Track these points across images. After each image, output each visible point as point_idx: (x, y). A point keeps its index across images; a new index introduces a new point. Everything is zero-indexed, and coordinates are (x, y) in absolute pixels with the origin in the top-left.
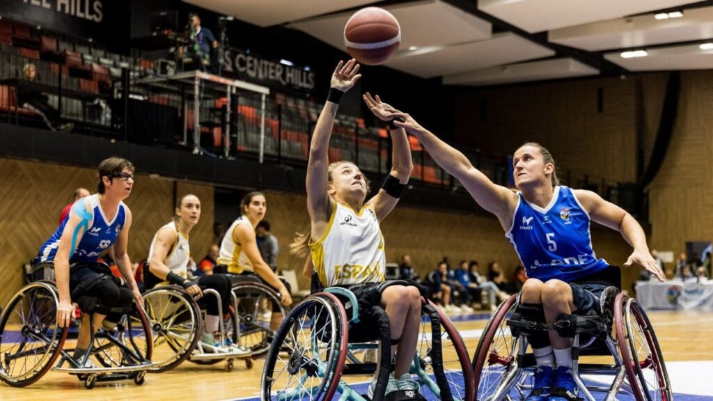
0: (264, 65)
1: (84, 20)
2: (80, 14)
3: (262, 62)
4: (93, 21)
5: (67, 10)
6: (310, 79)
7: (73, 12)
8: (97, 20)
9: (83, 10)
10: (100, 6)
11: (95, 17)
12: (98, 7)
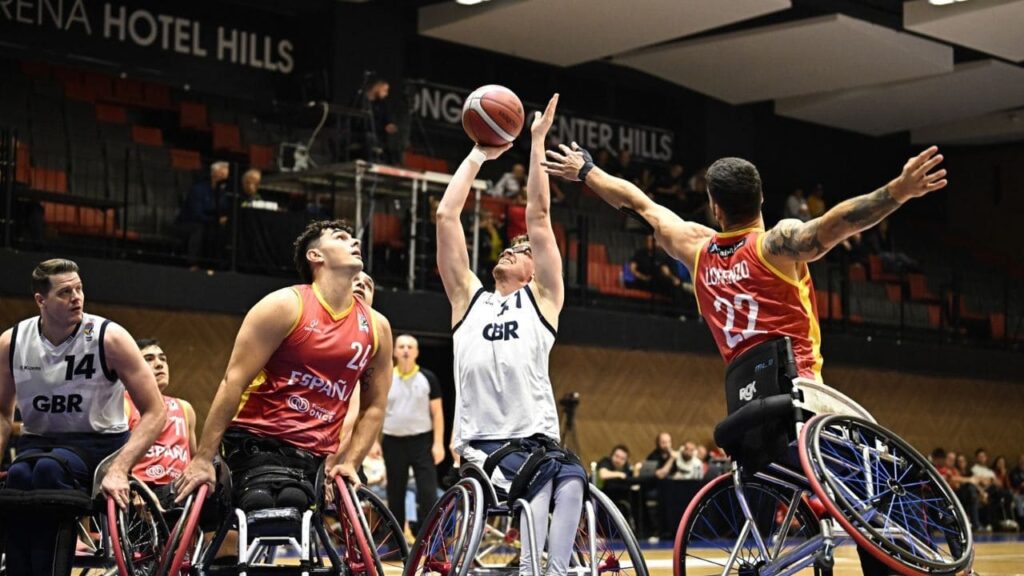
0: (577, 127)
1: (263, 70)
2: (255, 63)
3: (573, 122)
4: (278, 72)
5: (234, 58)
6: (665, 147)
7: (243, 60)
8: (286, 70)
9: (260, 56)
10: (290, 47)
11: (281, 66)
12: (286, 49)
